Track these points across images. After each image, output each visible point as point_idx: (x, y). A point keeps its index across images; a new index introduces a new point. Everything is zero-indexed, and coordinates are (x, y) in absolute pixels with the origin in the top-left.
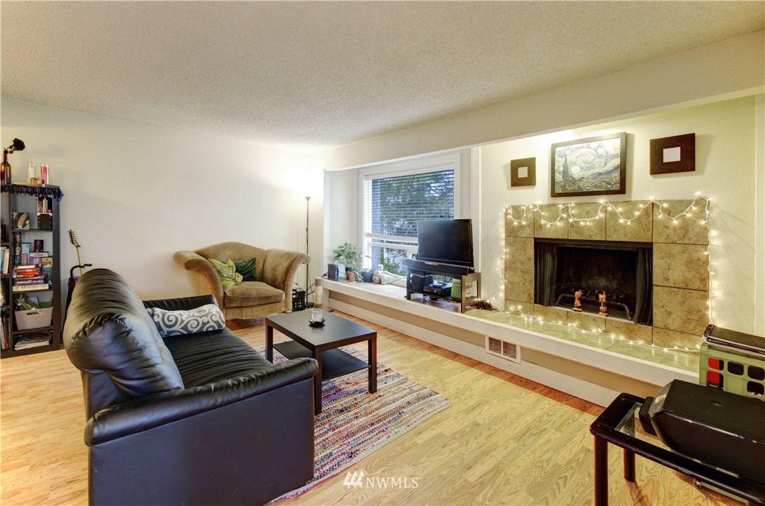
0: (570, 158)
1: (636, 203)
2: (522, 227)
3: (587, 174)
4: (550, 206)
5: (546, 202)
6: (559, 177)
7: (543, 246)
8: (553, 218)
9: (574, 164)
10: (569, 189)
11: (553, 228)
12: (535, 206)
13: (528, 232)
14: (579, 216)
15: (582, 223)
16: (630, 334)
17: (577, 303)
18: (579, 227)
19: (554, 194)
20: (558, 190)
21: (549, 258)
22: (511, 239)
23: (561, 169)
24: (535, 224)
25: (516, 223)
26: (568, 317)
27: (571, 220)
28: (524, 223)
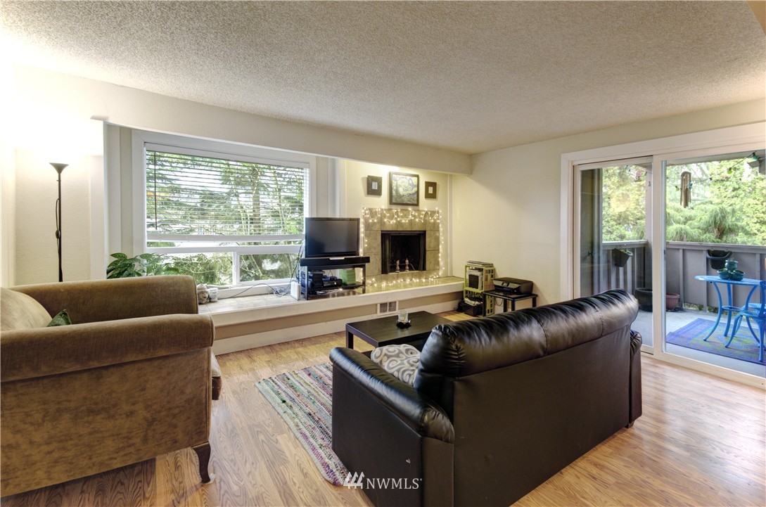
0: (399, 183)
1: (421, 211)
2: (374, 223)
3: (405, 193)
4: (389, 210)
5: (387, 208)
6: (394, 192)
7: (385, 235)
8: (391, 217)
9: (401, 186)
10: (399, 201)
11: (391, 224)
12: (382, 209)
13: (378, 228)
14: (402, 217)
15: (403, 221)
16: (420, 277)
17: (398, 268)
18: (402, 224)
19: (391, 203)
20: (394, 201)
21: (387, 242)
22: (368, 232)
23: (395, 188)
24: (381, 222)
25: (371, 221)
26: (398, 277)
27: (399, 219)
28: (376, 221)
